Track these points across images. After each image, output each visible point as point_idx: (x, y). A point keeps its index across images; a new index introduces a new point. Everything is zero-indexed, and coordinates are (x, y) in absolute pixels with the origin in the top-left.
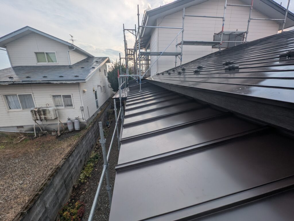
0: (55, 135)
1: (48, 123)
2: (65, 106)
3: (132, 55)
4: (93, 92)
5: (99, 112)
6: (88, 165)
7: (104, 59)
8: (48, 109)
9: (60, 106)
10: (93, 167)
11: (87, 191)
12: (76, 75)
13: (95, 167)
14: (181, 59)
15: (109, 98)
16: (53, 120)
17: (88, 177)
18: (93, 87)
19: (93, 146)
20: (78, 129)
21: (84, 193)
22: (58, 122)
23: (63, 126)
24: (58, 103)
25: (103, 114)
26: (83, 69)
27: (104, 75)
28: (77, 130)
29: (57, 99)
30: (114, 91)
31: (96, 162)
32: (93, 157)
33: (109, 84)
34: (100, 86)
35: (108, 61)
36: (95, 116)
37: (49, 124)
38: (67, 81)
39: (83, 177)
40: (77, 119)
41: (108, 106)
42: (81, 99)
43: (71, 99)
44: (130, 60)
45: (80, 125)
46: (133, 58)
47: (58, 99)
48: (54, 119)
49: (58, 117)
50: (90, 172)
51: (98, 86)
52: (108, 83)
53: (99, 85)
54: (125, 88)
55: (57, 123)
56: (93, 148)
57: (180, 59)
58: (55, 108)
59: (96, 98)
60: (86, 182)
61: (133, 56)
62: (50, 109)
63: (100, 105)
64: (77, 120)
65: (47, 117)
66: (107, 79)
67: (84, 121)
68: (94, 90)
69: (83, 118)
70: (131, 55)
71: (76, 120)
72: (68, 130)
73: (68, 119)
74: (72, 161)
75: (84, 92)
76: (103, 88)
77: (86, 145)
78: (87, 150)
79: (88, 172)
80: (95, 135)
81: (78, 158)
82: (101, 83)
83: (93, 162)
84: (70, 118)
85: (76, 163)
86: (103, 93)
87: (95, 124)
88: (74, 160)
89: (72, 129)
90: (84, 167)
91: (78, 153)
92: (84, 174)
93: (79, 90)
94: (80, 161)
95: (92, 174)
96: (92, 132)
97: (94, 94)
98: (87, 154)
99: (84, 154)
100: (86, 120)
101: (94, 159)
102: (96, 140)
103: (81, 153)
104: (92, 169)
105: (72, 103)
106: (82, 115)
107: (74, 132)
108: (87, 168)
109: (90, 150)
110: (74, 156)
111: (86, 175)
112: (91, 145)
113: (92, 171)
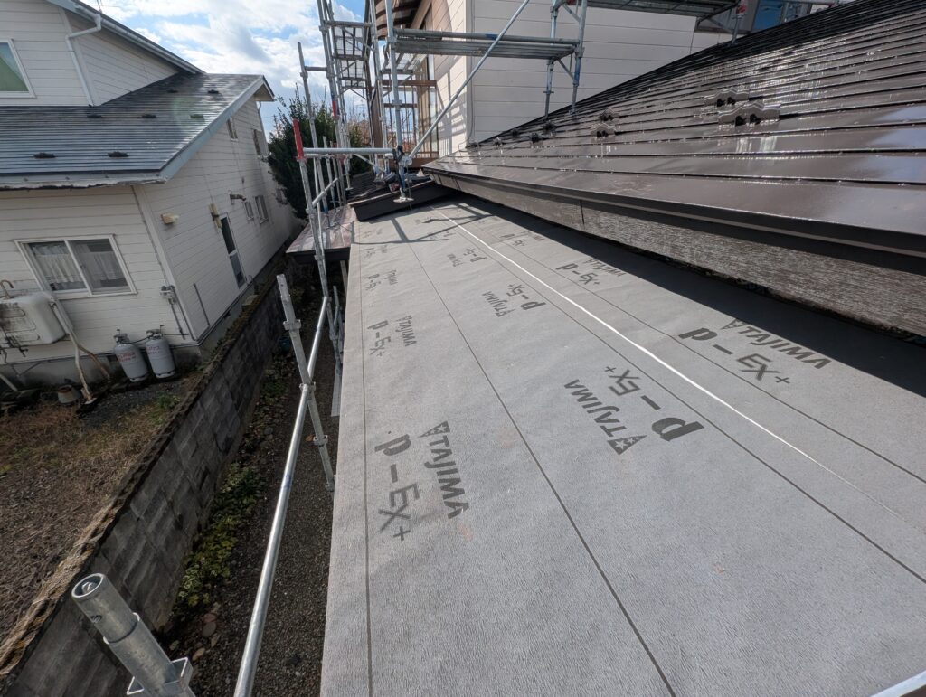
0: (72, 404)
1: (31, 356)
2: (94, 287)
3: (353, 57)
4: (212, 223)
5: (250, 300)
6: (214, 526)
7: (243, 80)
8: (12, 301)
9: (70, 286)
10: (235, 532)
11: (213, 643)
12: (115, 149)
13: (242, 529)
14: (578, 73)
16: (46, 345)
17: (219, 580)
18: (209, 202)
19: (229, 443)
20: (167, 375)
21: (205, 655)
22: (76, 353)
23: (104, 366)
24: (59, 276)
25: (264, 311)
26: (150, 122)
27: (255, 152)
28: (162, 376)
29: (49, 257)
31: (248, 510)
32: (234, 488)
33: (281, 187)
34: (240, 197)
35: (265, 94)
36: (234, 316)
37: (39, 362)
38: (72, 178)
39: (198, 583)
40: (155, 334)
42: (158, 256)
43: (114, 254)
44: (351, 87)
45: (173, 356)
46: (361, 79)
47: (55, 256)
48: (54, 342)
49: (67, 331)
50: (222, 554)
51: (232, 197)
52: (272, 186)
53: (236, 194)
54: (338, 205)
55: (70, 355)
56: (234, 449)
57: (569, 72)
58: (49, 296)
59: (230, 246)
60: (211, 605)
61: (360, 64)
62: (23, 301)
63: (250, 271)
64: (157, 341)
65: (15, 335)
66: (266, 167)
67: (188, 340)
68: (215, 217)
69: (181, 331)
70: (350, 62)
71: (152, 342)
72: (124, 380)
73: (115, 337)
74: (132, 543)
75: (167, 227)
76: (254, 206)
77: (195, 451)
78: (203, 469)
79: (218, 559)
80: (233, 399)
81: (161, 515)
82: (246, 184)
83: (233, 510)
84: (124, 331)
85: (155, 539)
86: (258, 226)
87: (229, 356)
88: (142, 533)
89: (143, 376)
90: (196, 539)
91: (156, 500)
92: (200, 568)
93: (140, 216)
94: (172, 526)
95: (234, 562)
96: (221, 390)
97: (216, 230)
98: (204, 485)
99: (189, 491)
100: (194, 336)
101: (239, 497)
102: (241, 415)
103: (174, 491)
104: (233, 539)
105: (122, 273)
106: (177, 319)
107: (154, 387)
108: (212, 537)
109: (219, 461)
110: (138, 519)
111: (210, 572)
112: (221, 441)
113: (232, 551)
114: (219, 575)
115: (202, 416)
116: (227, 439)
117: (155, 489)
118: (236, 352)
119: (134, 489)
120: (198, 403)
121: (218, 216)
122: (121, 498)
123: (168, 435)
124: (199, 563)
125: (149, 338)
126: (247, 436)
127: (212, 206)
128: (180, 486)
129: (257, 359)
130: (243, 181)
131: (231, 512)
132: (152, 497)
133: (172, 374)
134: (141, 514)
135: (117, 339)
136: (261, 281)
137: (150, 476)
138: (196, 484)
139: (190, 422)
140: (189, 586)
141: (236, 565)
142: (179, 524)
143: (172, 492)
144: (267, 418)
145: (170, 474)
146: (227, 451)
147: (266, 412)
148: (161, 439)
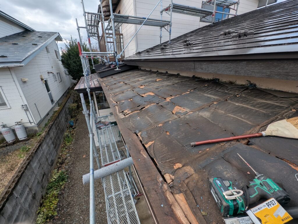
3: (94, 25)
4: (41, 81)
5: (57, 108)
6: (48, 196)
7: (50, 34)
10: (58, 196)
12: (2, 55)
13: (60, 195)
14: (170, 31)
15: (68, 89)
17: (52, 217)
18: (40, 75)
19: (52, 162)
20: (24, 139)
25: (63, 112)
26: (16, 46)
27: (56, 58)
28: (22, 139)
30: (74, 79)
31: (63, 187)
32: (56, 179)
33: (66, 70)
34: (52, 73)
35: (59, 38)
36: (51, 115)
40: (18, 123)
41: (69, 100)
42: (20, 94)
44: (92, 36)
45: (26, 131)
51: (48, 73)
52: (63, 69)
53: (50, 72)
56: (54, 164)
59: (48, 90)
61: (96, 28)
63: (56, 98)
64: (20, 126)
66: (60, 63)
67: (33, 124)
68: (42, 79)
69: (30, 121)
71: (18, 126)
72: (5, 142)
73: (1, 126)
74: (14, 208)
75: (23, 83)
76: (56, 76)
77: (40, 166)
78: (43, 173)
79: (51, 208)
80: (54, 145)
81: (27, 194)
82: (53, 68)
83: (56, 188)
84: (5, 123)
85: (24, 205)
86: (58, 83)
87: (51, 129)
88: (18, 203)
89: (14, 140)
90: (41, 202)
91: (24, 188)
92: (44, 214)
93: (12, 79)
94: (31, 198)
95: (58, 209)
96: (49, 142)
97: (43, 84)
98: (44, 179)
99: (38, 183)
100: (35, 123)
101: (58, 182)
102: (57, 151)
103: (31, 183)
104: (58, 200)
105: (4, 101)
106: (28, 117)
107: (18, 144)
108: (48, 200)
109: (49, 169)
110: (17, 198)
111: (48, 214)
112: (50, 161)
113: (57, 204)
114: (52, 215)
115: (42, 152)
116: (52, 161)
117: (24, 184)
118: (54, 127)
119: (15, 185)
120: (40, 147)
121: (43, 79)
122: (9, 190)
123: (28, 161)
124: (43, 212)
125: (16, 125)
126: (59, 158)
127: (41, 76)
128: (34, 181)
129: (62, 129)
130: (52, 67)
131: (55, 188)
132: (23, 187)
133: (26, 138)
134: (18, 195)
135: (2, 126)
136: (60, 102)
137: (21, 179)
138: (40, 180)
139: (37, 155)
140: (39, 222)
141: (59, 210)
142: (34, 197)
143: (30, 184)
144: (67, 151)
145: (30, 177)
146: (52, 165)
147: (66, 149)
148: (25, 163)
